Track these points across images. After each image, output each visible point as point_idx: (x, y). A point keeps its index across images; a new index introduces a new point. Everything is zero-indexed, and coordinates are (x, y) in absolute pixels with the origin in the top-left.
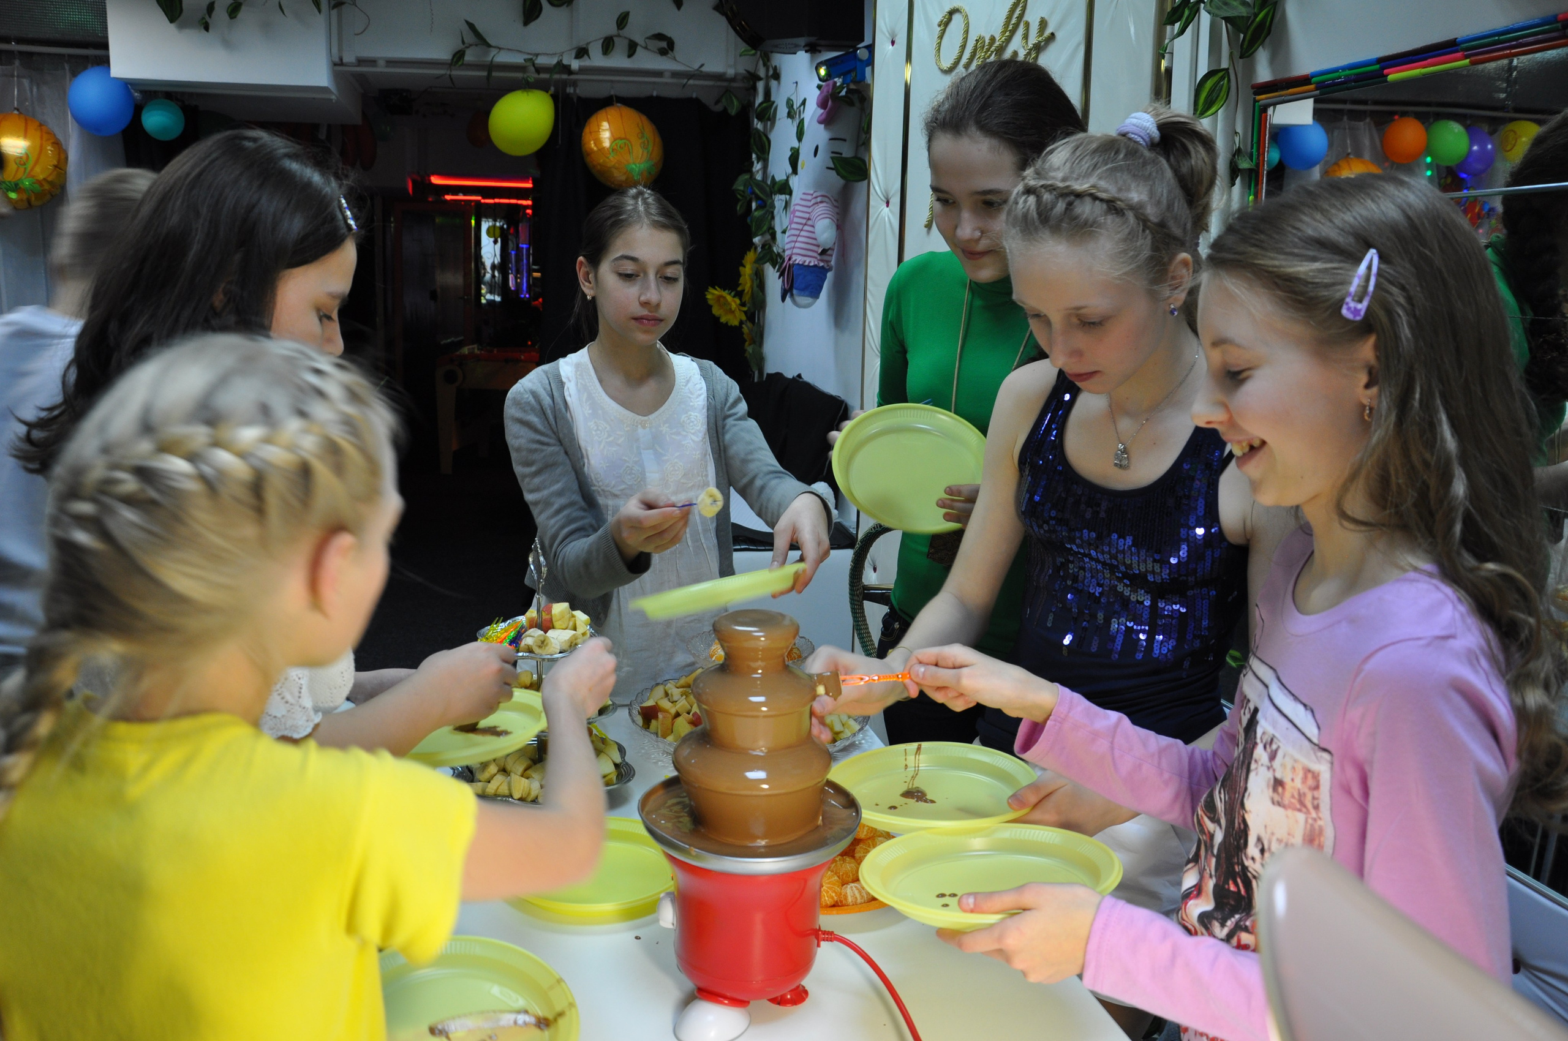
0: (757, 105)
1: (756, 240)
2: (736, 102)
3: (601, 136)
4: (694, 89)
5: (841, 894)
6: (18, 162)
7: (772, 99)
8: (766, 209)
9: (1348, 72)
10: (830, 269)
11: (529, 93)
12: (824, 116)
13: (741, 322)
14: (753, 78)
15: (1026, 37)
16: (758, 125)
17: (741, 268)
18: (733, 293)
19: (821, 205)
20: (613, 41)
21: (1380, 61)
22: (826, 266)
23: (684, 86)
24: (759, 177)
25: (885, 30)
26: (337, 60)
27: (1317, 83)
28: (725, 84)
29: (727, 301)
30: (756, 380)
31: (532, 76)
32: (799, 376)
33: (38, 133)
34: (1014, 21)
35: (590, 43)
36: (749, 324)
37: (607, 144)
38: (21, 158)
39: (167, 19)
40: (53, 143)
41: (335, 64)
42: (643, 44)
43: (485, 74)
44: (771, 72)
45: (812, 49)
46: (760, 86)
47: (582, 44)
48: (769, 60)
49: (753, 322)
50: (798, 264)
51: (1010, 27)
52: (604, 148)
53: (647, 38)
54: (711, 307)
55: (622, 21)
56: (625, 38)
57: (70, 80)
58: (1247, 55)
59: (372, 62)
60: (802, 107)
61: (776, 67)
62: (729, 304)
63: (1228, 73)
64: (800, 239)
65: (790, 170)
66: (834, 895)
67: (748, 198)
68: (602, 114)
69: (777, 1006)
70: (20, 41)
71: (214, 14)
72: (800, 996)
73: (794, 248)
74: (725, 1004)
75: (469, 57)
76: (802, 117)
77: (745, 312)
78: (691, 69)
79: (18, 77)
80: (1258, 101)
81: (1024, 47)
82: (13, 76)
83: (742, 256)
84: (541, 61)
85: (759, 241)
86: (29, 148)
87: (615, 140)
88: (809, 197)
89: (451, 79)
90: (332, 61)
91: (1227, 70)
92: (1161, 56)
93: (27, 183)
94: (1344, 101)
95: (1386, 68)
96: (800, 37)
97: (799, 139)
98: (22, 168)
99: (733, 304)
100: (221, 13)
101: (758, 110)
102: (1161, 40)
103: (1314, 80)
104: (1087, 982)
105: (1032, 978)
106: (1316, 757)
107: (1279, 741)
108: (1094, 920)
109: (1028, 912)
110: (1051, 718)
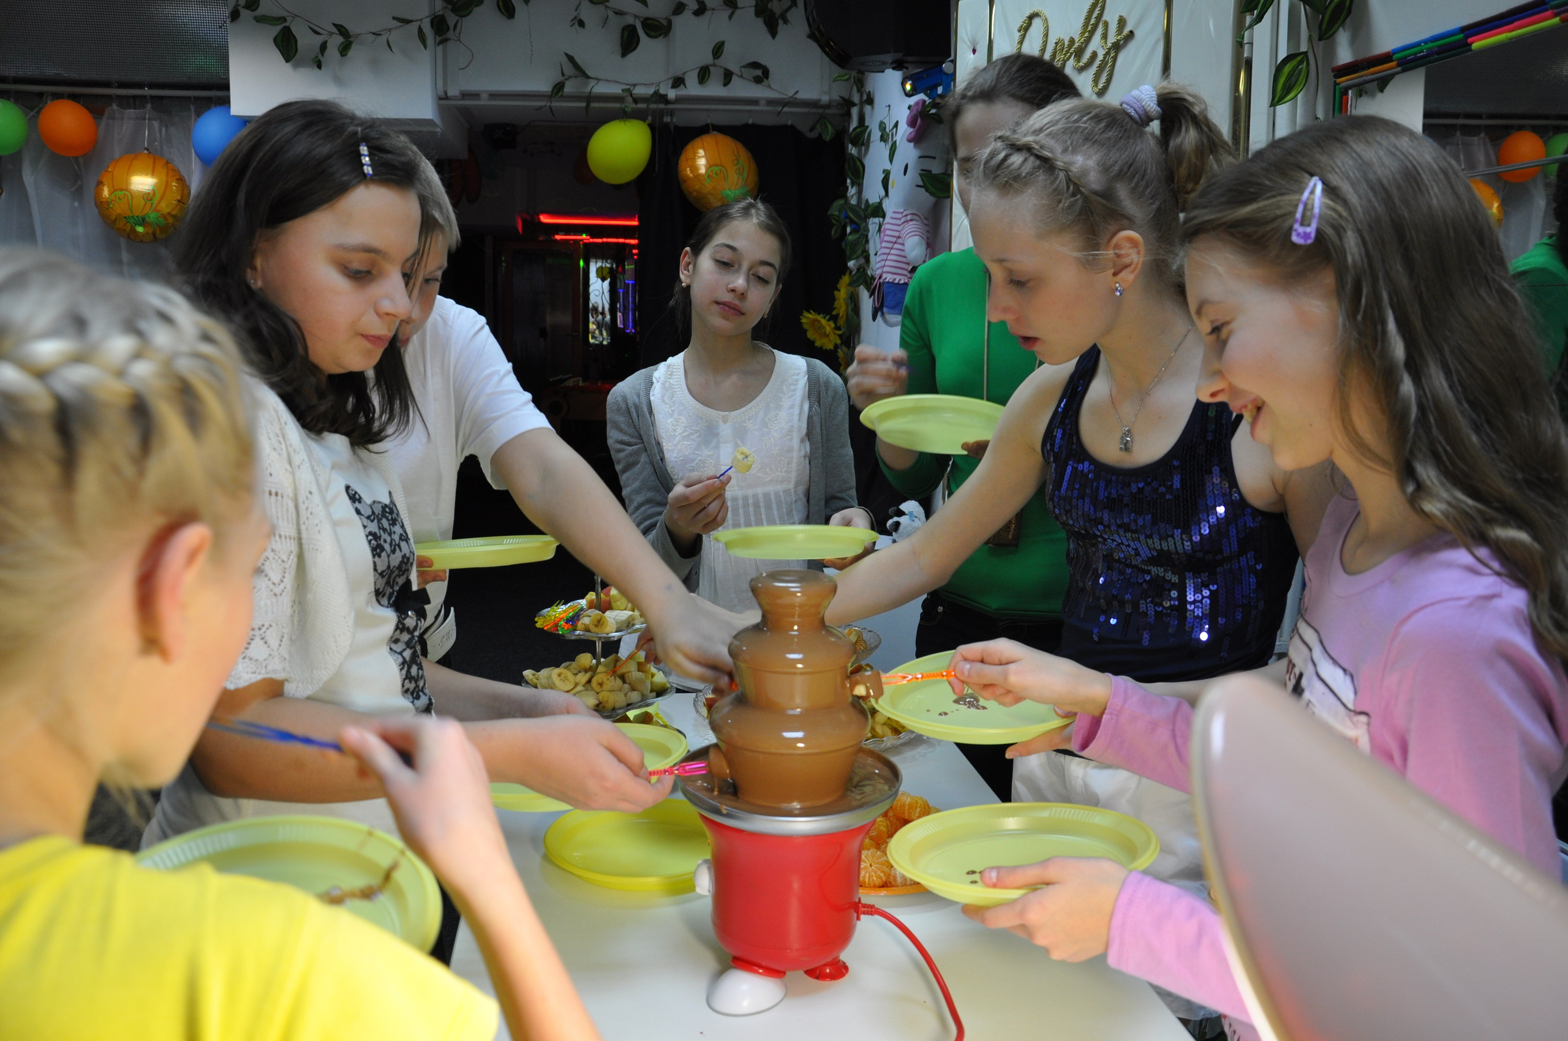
0: (851, 130)
1: (851, 264)
2: (830, 129)
3: (698, 163)
4: (789, 117)
5: (890, 875)
6: (146, 198)
7: (866, 124)
8: (860, 233)
9: (1430, 45)
11: (627, 123)
12: (913, 134)
13: (836, 347)
14: (847, 104)
15: (1105, 36)
16: (853, 150)
17: (836, 293)
18: (827, 317)
19: (911, 223)
20: (709, 71)
21: (1463, 30)
23: (779, 113)
24: (854, 202)
25: (966, 39)
26: (442, 94)
27: (1399, 59)
28: (820, 111)
29: (821, 324)
31: (630, 105)
33: (165, 171)
34: (1093, 21)
35: (686, 72)
36: (844, 348)
37: (703, 171)
38: (149, 193)
39: (283, 59)
40: (178, 179)
41: (440, 99)
42: (739, 73)
43: (583, 105)
44: (865, 97)
45: (898, 66)
46: (855, 111)
47: (679, 73)
48: (862, 86)
50: (888, 282)
51: (1090, 28)
52: (700, 175)
53: (744, 67)
54: (806, 331)
55: (718, 50)
56: (721, 67)
57: (195, 120)
58: (1327, 35)
59: (476, 95)
60: (895, 130)
61: (869, 92)
62: (824, 328)
63: (1307, 56)
64: (890, 257)
65: (883, 193)
66: (882, 875)
67: (843, 223)
68: (698, 142)
69: (816, 981)
70: (152, 86)
71: (327, 52)
72: (839, 970)
73: (884, 266)
74: (760, 973)
75: (568, 89)
76: (894, 140)
77: (840, 336)
78: (785, 97)
79: (149, 119)
80: (1339, 84)
81: (1103, 47)
82: (144, 119)
83: (837, 281)
84: (639, 91)
85: (854, 265)
86: (155, 185)
87: (711, 167)
88: (899, 216)
89: (551, 110)
90: (438, 95)
91: (1305, 53)
92: (1239, 45)
93: (152, 217)
94: (1456, 116)
95: (1471, 37)
96: (888, 53)
97: (891, 161)
98: (149, 203)
99: (827, 327)
100: (332, 51)
101: (852, 136)
102: (1240, 28)
103: (1395, 57)
104: (1112, 961)
105: (1056, 955)
106: (1353, 723)
107: (1314, 706)
108: (1119, 895)
109: (1051, 887)
110: (1106, 711)
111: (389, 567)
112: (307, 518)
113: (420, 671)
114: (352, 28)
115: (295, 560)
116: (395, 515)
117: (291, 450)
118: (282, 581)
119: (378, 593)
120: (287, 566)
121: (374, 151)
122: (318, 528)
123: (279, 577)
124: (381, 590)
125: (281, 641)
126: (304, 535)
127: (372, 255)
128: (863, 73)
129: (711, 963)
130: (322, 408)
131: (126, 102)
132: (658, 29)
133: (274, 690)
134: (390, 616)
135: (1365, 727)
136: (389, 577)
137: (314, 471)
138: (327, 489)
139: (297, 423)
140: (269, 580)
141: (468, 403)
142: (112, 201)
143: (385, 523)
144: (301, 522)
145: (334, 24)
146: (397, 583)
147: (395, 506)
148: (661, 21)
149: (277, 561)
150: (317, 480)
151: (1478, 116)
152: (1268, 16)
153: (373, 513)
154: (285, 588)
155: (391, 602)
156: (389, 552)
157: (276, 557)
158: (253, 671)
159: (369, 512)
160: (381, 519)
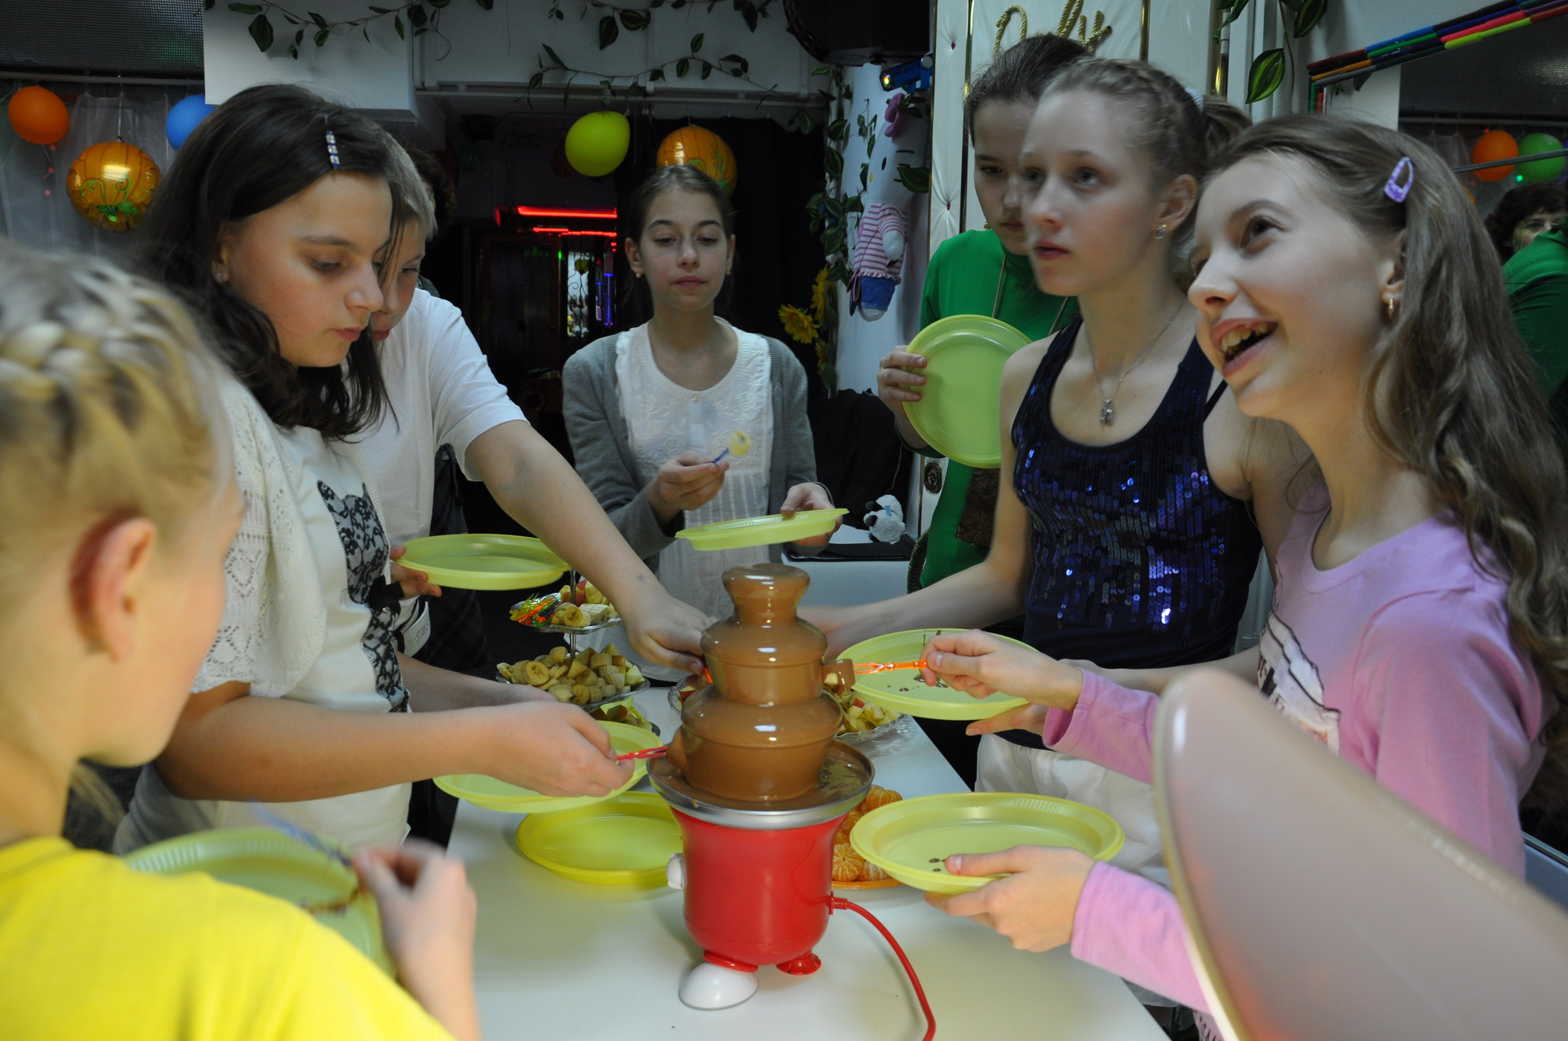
0: (830, 124)
1: (829, 258)
2: (809, 122)
3: (676, 155)
4: (768, 110)
5: (863, 869)
6: (118, 187)
7: (845, 118)
8: (838, 227)
9: (1404, 43)
10: (898, 282)
11: (606, 115)
12: (891, 129)
13: (814, 340)
14: (826, 97)
15: (1084, 29)
16: (832, 145)
17: (814, 287)
18: (805, 311)
19: (889, 217)
20: (688, 63)
21: (1436, 28)
22: (893, 278)
23: (759, 106)
24: (832, 195)
25: (945, 33)
26: (419, 84)
27: (1373, 57)
28: (799, 104)
29: (799, 318)
30: (829, 397)
31: (608, 98)
32: (869, 391)
33: (139, 160)
34: (1071, 16)
35: (665, 65)
36: (822, 343)
38: (122, 183)
39: (258, 48)
40: (151, 169)
41: (417, 89)
42: (717, 66)
43: (562, 96)
44: (844, 91)
45: (876, 60)
46: (834, 105)
47: (657, 66)
48: (841, 80)
49: (826, 341)
50: (866, 276)
51: (1068, 23)
53: (721, 60)
54: (784, 325)
55: (697, 43)
56: (700, 60)
57: (169, 109)
58: (1302, 33)
59: (453, 86)
60: (873, 124)
61: (848, 86)
62: (802, 322)
63: (1283, 53)
64: (868, 251)
65: (861, 187)
66: (855, 869)
67: (821, 217)
68: (676, 134)
69: (788, 975)
70: (125, 74)
71: (303, 42)
72: (812, 964)
73: (862, 260)
74: (732, 967)
75: (546, 81)
76: (873, 134)
77: (818, 330)
78: (765, 90)
79: (122, 108)
80: (1314, 81)
82: (118, 107)
83: (815, 274)
84: (617, 83)
85: (832, 259)
86: (129, 174)
88: (878, 210)
89: (529, 102)
90: (415, 86)
91: (1281, 50)
92: (1215, 41)
93: (126, 206)
94: (1431, 115)
95: (1443, 36)
96: (866, 47)
97: (869, 154)
98: (122, 192)
99: (805, 321)
100: (308, 41)
101: (831, 129)
102: (1216, 24)
103: (1370, 54)
104: (1076, 951)
105: (1019, 945)
106: (1322, 718)
107: (1284, 701)
108: (1084, 885)
109: (1016, 876)
110: (1077, 705)
111: (362, 563)
112: (278, 517)
113: (395, 666)
114: (329, 18)
115: (265, 559)
116: (368, 508)
117: (261, 447)
118: (249, 582)
119: (352, 590)
120: (255, 566)
121: (340, 139)
122: (289, 527)
123: (247, 577)
124: (354, 587)
125: (249, 642)
126: (275, 534)
127: (341, 247)
128: (841, 66)
129: (683, 957)
130: (294, 403)
131: (99, 90)
132: (636, 21)
133: (240, 692)
134: (363, 613)
135: (1335, 723)
136: (363, 573)
137: (284, 468)
138: (299, 485)
139: (268, 419)
140: (237, 580)
141: (443, 394)
142: (84, 190)
143: (358, 517)
144: (272, 520)
145: (310, 14)
146: (370, 577)
147: (369, 498)
148: (639, 12)
149: (245, 562)
150: (288, 477)
151: (1453, 115)
152: (1244, 13)
153: (346, 508)
154: (253, 589)
155: (365, 598)
156: (362, 548)
157: (244, 558)
158: (218, 674)
159: (341, 508)
160: (355, 514)
